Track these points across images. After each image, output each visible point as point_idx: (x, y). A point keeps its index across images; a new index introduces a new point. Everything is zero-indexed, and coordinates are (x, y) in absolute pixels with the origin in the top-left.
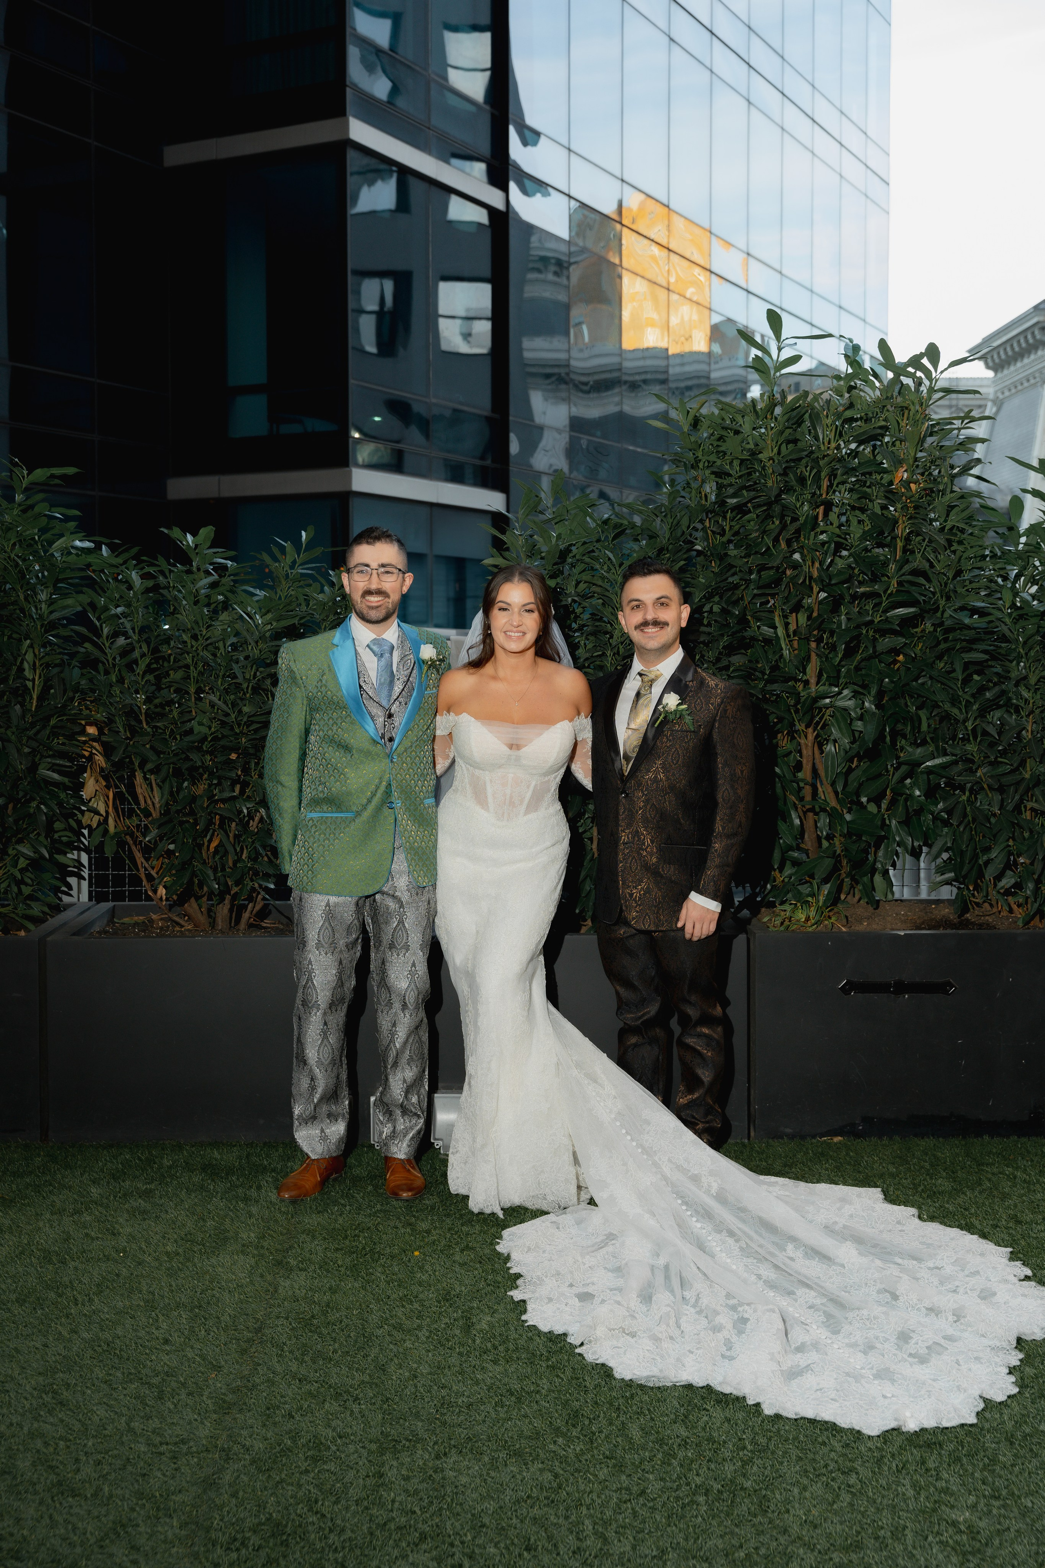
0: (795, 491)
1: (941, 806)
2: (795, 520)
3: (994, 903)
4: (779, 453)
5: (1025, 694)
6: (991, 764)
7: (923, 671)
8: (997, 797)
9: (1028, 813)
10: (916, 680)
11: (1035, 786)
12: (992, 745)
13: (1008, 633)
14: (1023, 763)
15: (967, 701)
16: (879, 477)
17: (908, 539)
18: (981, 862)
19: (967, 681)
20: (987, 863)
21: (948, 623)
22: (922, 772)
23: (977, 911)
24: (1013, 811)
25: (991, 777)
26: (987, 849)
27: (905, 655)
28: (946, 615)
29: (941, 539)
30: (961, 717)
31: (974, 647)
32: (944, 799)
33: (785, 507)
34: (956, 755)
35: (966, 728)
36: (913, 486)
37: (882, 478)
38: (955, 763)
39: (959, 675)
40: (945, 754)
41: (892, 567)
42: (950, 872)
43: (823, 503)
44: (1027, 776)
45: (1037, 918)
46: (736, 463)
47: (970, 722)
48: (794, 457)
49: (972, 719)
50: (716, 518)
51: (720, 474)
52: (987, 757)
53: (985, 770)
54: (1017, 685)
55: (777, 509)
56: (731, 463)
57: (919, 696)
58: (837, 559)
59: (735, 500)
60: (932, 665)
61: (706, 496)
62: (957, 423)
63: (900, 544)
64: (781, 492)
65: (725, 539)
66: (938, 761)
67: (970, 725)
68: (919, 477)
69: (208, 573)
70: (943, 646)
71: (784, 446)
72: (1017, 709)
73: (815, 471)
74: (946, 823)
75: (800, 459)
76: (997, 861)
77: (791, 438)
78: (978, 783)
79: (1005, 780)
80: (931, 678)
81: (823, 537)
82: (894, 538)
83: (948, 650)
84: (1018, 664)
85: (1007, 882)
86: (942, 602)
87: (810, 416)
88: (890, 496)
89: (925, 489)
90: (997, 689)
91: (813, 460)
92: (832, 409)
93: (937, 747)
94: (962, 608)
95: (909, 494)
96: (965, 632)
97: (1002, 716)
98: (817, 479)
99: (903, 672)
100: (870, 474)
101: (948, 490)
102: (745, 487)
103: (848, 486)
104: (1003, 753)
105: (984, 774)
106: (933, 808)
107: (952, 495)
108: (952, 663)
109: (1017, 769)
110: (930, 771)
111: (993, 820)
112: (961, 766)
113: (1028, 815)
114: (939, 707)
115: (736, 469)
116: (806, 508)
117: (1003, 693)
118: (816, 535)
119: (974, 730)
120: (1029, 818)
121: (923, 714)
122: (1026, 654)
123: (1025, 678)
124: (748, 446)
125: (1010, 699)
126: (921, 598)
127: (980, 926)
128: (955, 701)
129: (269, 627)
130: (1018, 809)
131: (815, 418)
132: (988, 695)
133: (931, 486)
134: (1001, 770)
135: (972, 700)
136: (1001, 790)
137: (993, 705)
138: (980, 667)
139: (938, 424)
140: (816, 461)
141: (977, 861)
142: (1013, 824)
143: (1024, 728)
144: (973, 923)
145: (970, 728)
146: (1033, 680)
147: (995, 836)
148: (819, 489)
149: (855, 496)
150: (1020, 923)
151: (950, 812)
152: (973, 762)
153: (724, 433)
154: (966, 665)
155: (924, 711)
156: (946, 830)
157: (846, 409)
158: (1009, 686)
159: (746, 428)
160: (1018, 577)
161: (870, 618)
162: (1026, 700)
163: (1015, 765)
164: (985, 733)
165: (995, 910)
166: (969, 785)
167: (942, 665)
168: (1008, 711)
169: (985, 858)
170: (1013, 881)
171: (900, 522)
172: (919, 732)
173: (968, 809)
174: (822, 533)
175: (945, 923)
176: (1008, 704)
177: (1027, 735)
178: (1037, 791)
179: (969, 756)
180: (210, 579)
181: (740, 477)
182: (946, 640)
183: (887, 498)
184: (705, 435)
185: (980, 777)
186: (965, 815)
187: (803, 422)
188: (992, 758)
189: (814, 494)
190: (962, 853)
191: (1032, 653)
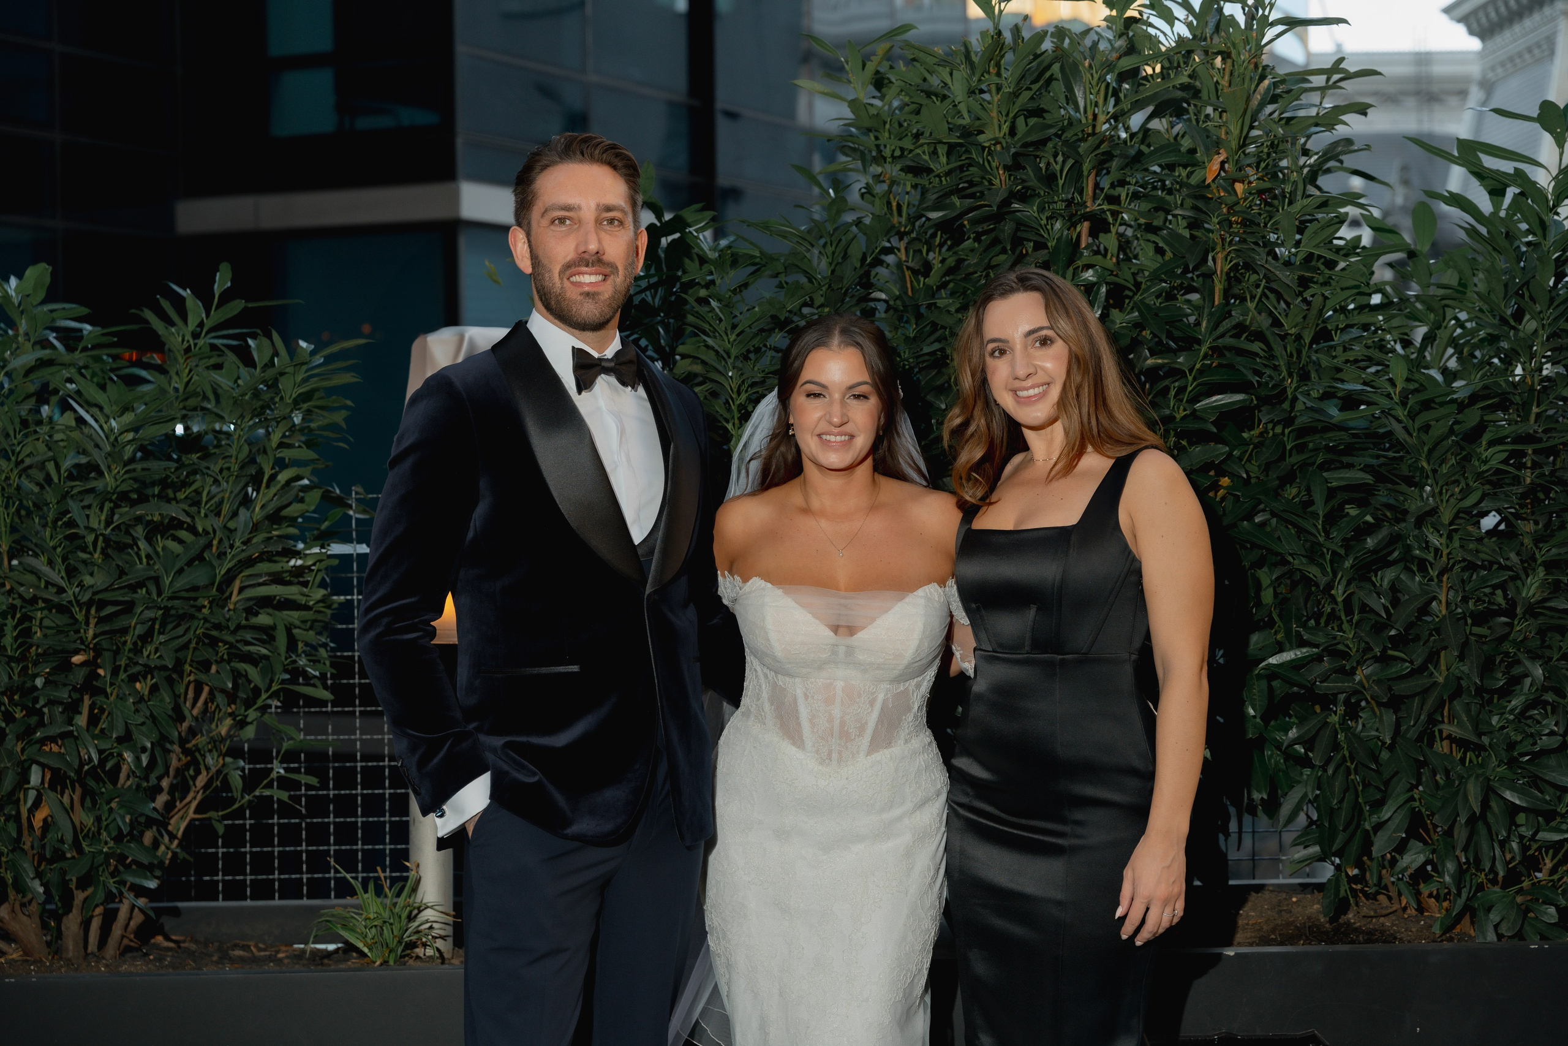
0: (1039, 195)
1: (1293, 733)
2: (1040, 246)
3: (1393, 893)
4: (1012, 132)
5: (1435, 540)
6: (1376, 659)
7: (1260, 502)
8: (1389, 717)
9: (1446, 743)
10: (1249, 517)
11: (1452, 698)
12: (1379, 628)
13: (1401, 434)
14: (1433, 657)
15: (1334, 553)
16: (1184, 173)
17: (1233, 278)
18: (1367, 826)
19: (1333, 517)
20: (1379, 827)
21: (1302, 420)
22: (1259, 676)
23: (1366, 907)
24: (1420, 739)
25: (1378, 682)
26: (1378, 805)
27: (1232, 475)
28: (1299, 406)
29: (1287, 277)
30: (1323, 581)
31: (1346, 460)
32: (1300, 724)
33: (1020, 225)
34: (1317, 646)
35: (1333, 599)
36: (1239, 187)
37: (1189, 176)
38: (1319, 659)
39: (1320, 508)
40: (1302, 643)
41: (1204, 324)
42: (1314, 844)
43: (1086, 217)
44: (1441, 680)
45: (1467, 920)
46: (942, 150)
47: (1341, 588)
48: (1034, 138)
49: (1344, 582)
50: (918, 246)
51: (918, 170)
52: (1369, 649)
53: (1367, 672)
54: (1419, 522)
55: (1008, 227)
56: (935, 153)
57: (1254, 546)
58: (1115, 313)
59: (941, 214)
60: (1276, 494)
61: (899, 207)
62: (1319, 81)
63: (1219, 288)
64: (1013, 196)
65: (933, 280)
66: (1287, 656)
67: (1339, 593)
68: (1250, 171)
69: (45, 344)
70: (1295, 459)
71: (1020, 121)
72: (1423, 566)
73: (1070, 162)
74: (1305, 762)
75: (1044, 142)
76: (1392, 825)
77: (1032, 105)
78: (1356, 692)
79: (1400, 688)
80: (1273, 514)
81: (1089, 275)
82: (1209, 276)
83: (1304, 466)
84: (1422, 488)
85: (1413, 858)
86: (1290, 384)
87: (1062, 68)
88: (1201, 204)
89: (1260, 192)
90: (1384, 533)
91: (1066, 143)
92: (1098, 57)
93: (1288, 632)
94: (1327, 396)
95: (1231, 200)
96: (1330, 435)
97: (1398, 578)
98: (1076, 174)
99: (1228, 504)
100: (1171, 167)
101: (1299, 193)
102: (958, 191)
103: (1132, 188)
104: (1398, 642)
105: (1367, 678)
106: (1279, 736)
107: (1306, 201)
108: (1309, 490)
109: (1423, 668)
110: (1273, 673)
111: (1385, 755)
112: (1327, 664)
113: (1442, 747)
114: (1287, 563)
115: (942, 164)
116: (1058, 225)
117: (1395, 539)
118: (1075, 274)
119: (1347, 601)
120: (1446, 750)
121: (1265, 576)
122: (1435, 471)
123: (1433, 512)
124: (960, 122)
125: (1408, 549)
126: (1255, 379)
127: (1371, 937)
128: (1313, 553)
129: (130, 436)
130: (1427, 737)
131: (1071, 72)
132: (1370, 542)
133: (1267, 185)
134: (1395, 669)
135: (1342, 552)
136: (1395, 703)
137: (1379, 560)
138: (1361, 495)
139: (1283, 82)
140: (1071, 147)
141: (1358, 825)
142: (1416, 760)
143: (1434, 598)
144: (1357, 930)
145: (1340, 599)
146: (1446, 518)
147: (1387, 783)
148: (1081, 193)
149: (1145, 206)
150: (1437, 930)
151: (1309, 744)
152: (1345, 655)
153: (924, 101)
154: (1331, 493)
155: (1265, 569)
156: (1307, 771)
157: (1119, 58)
158: (1406, 527)
159: (958, 90)
160: (1428, 339)
161: (1167, 412)
162: (1437, 550)
163: (1418, 663)
164: (1364, 608)
165: (1396, 907)
166: (1342, 697)
167: (1294, 491)
168: (1407, 569)
169: (1375, 819)
170: (1421, 859)
171: (1219, 248)
172: (1259, 603)
173: (1341, 736)
174: (1088, 267)
175: (1310, 932)
176: (1407, 559)
177: (1439, 608)
178: (1458, 705)
179: (1340, 647)
180: (46, 353)
181: (948, 173)
182: (1300, 448)
183: (1195, 208)
184: (896, 104)
185: (1361, 683)
186: (1336, 746)
187: (1051, 79)
188: (1377, 651)
189: (1070, 203)
190: (1332, 813)
191: (1444, 469)
